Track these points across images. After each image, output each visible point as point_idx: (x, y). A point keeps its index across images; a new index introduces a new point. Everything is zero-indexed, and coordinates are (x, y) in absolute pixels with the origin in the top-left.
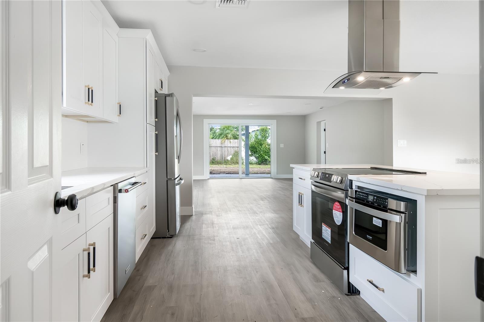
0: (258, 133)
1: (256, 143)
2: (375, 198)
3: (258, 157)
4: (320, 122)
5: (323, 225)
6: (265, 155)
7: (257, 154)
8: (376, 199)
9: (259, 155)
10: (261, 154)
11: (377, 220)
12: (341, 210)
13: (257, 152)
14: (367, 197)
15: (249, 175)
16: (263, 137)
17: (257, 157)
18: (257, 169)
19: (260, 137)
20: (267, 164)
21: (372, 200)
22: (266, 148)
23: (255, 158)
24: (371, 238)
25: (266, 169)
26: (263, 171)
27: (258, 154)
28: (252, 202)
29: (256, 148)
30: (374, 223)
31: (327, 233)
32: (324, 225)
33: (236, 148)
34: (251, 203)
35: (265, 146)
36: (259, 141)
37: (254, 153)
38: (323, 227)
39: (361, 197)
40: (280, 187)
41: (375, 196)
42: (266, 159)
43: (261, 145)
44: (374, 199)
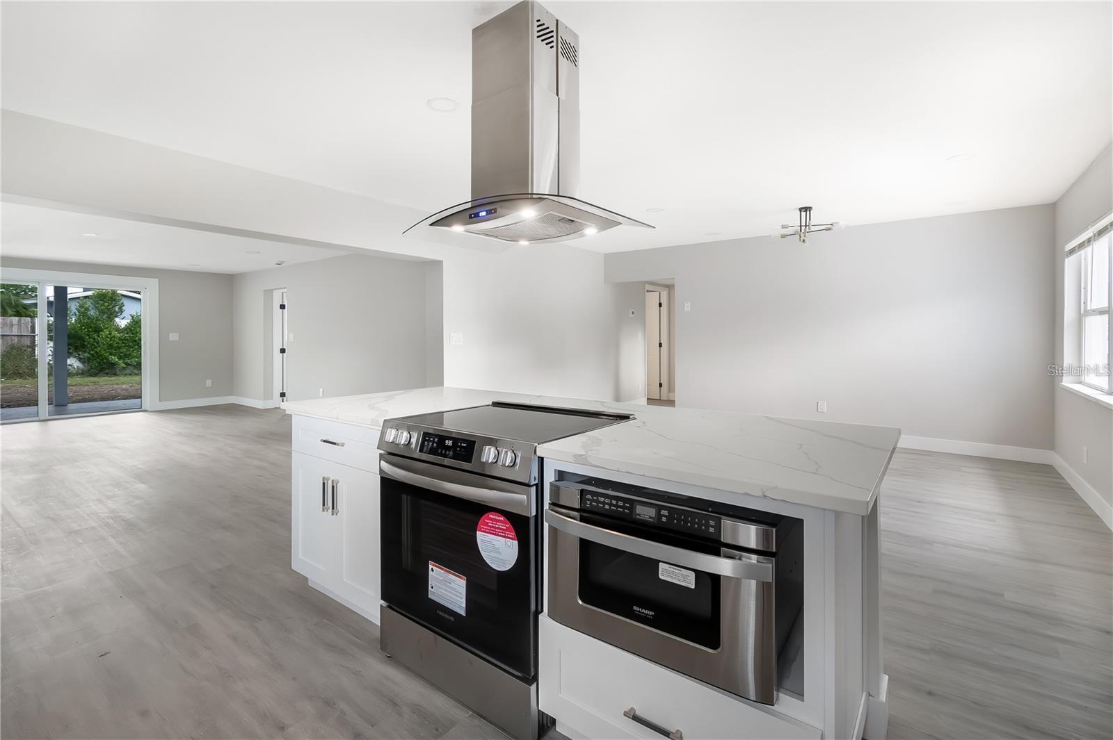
0: (89, 304)
1: (82, 327)
2: (664, 512)
3: (89, 359)
4: (271, 291)
5: (431, 567)
6: (111, 354)
7: (85, 352)
8: (669, 517)
9: (92, 355)
10: (96, 352)
11: (677, 571)
12: (513, 534)
13: (83, 346)
14: (632, 509)
15: (66, 405)
16: (103, 312)
17: (84, 358)
18: (86, 388)
19: (92, 313)
20: (115, 374)
21: (650, 518)
22: (114, 337)
23: (78, 362)
24: (652, 613)
25: (116, 386)
26: (109, 391)
27: (89, 353)
28: (110, 494)
29: (81, 339)
30: (661, 577)
31: (450, 588)
32: (434, 568)
33: (16, 338)
34: (109, 498)
35: (110, 334)
36: (92, 322)
37: (76, 349)
38: (430, 572)
39: (607, 507)
40: (180, 434)
41: (660, 508)
42: (112, 363)
43: (98, 331)
44: (659, 516)
